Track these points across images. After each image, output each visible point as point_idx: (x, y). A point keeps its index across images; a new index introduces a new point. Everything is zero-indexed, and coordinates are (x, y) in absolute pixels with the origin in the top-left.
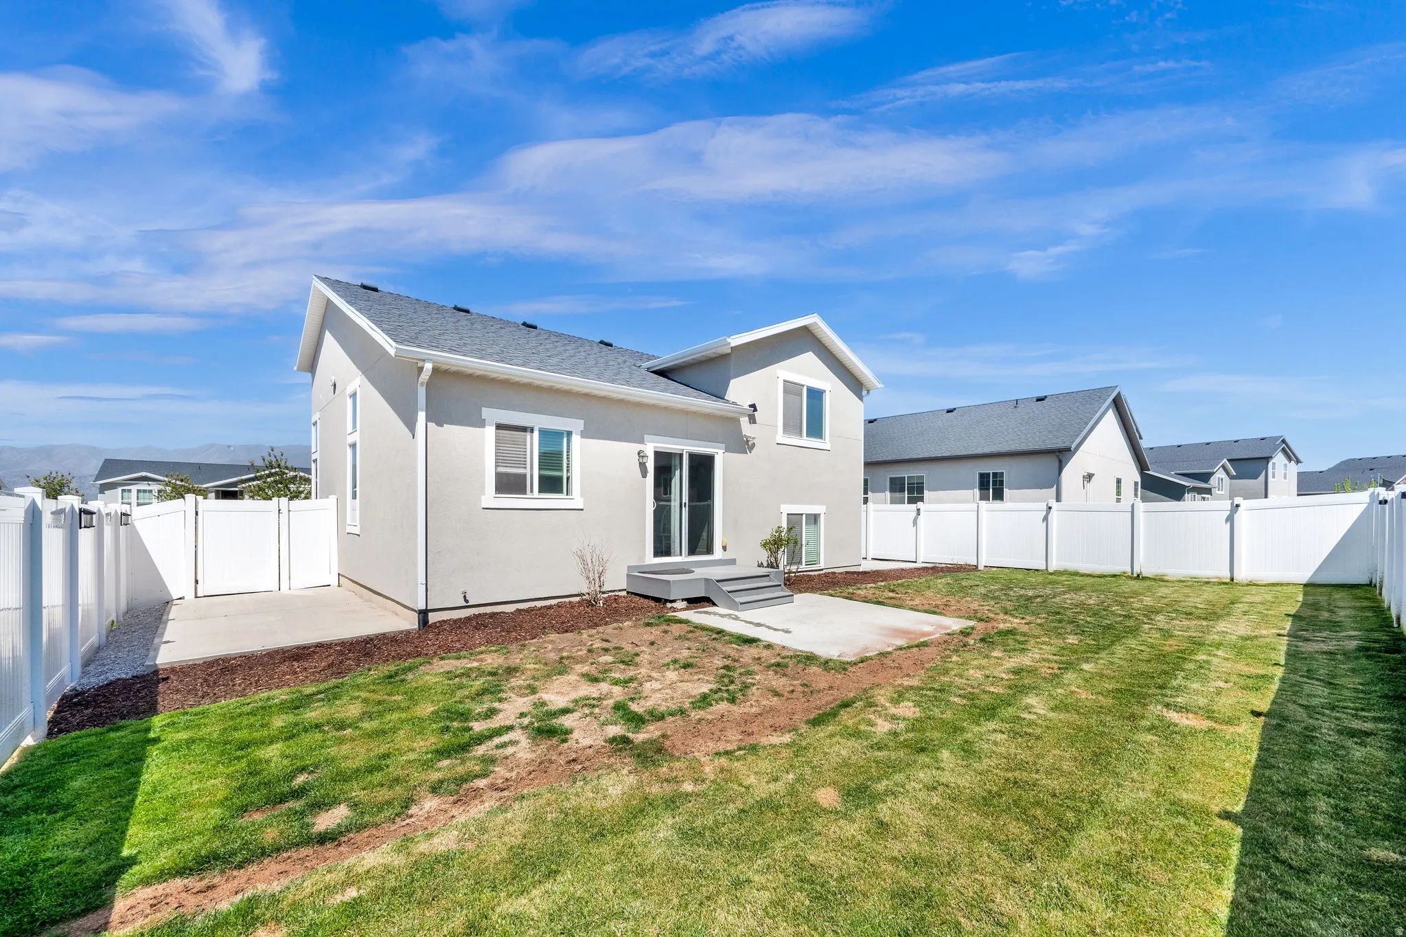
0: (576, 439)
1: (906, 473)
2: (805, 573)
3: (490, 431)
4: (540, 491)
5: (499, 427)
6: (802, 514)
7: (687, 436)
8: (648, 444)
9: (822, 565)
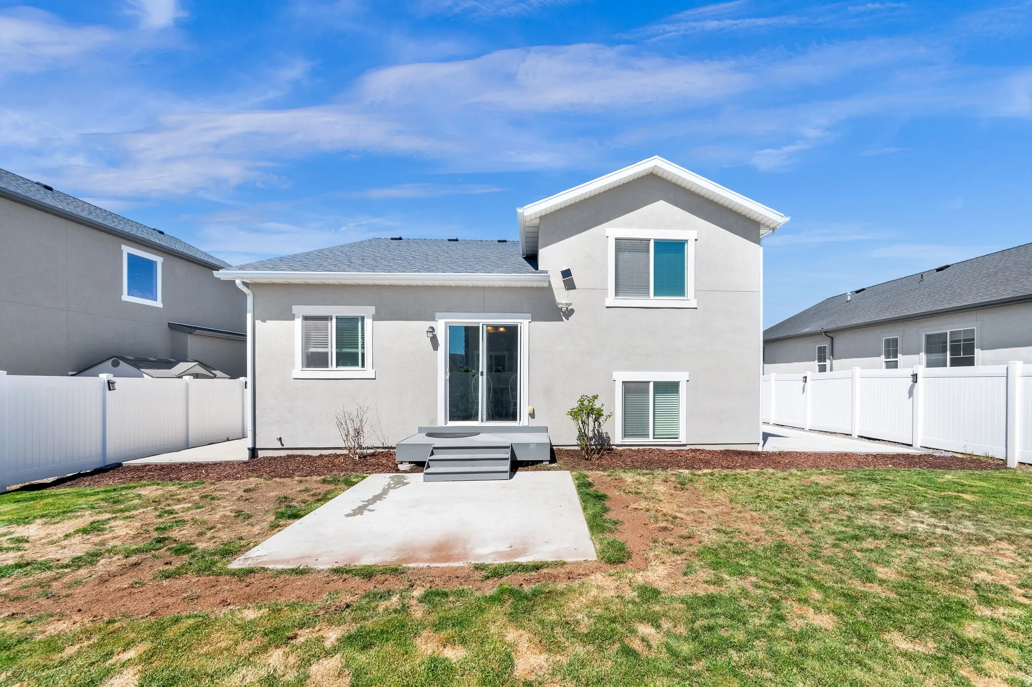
0: (368, 322)
1: (948, 327)
2: (633, 448)
3: (298, 322)
4: (337, 365)
5: (306, 318)
6: (649, 382)
7: (484, 309)
8: (439, 320)
9: (683, 439)
